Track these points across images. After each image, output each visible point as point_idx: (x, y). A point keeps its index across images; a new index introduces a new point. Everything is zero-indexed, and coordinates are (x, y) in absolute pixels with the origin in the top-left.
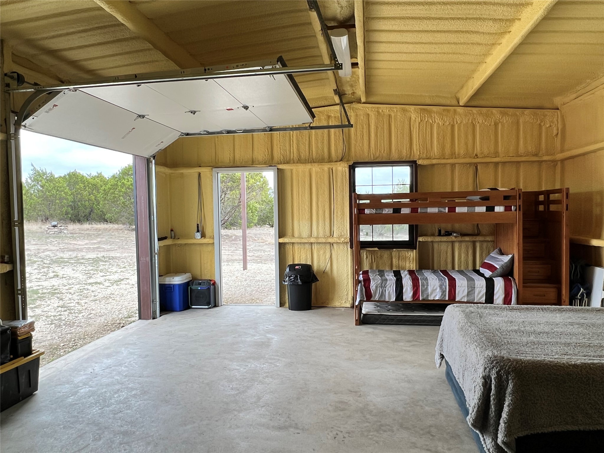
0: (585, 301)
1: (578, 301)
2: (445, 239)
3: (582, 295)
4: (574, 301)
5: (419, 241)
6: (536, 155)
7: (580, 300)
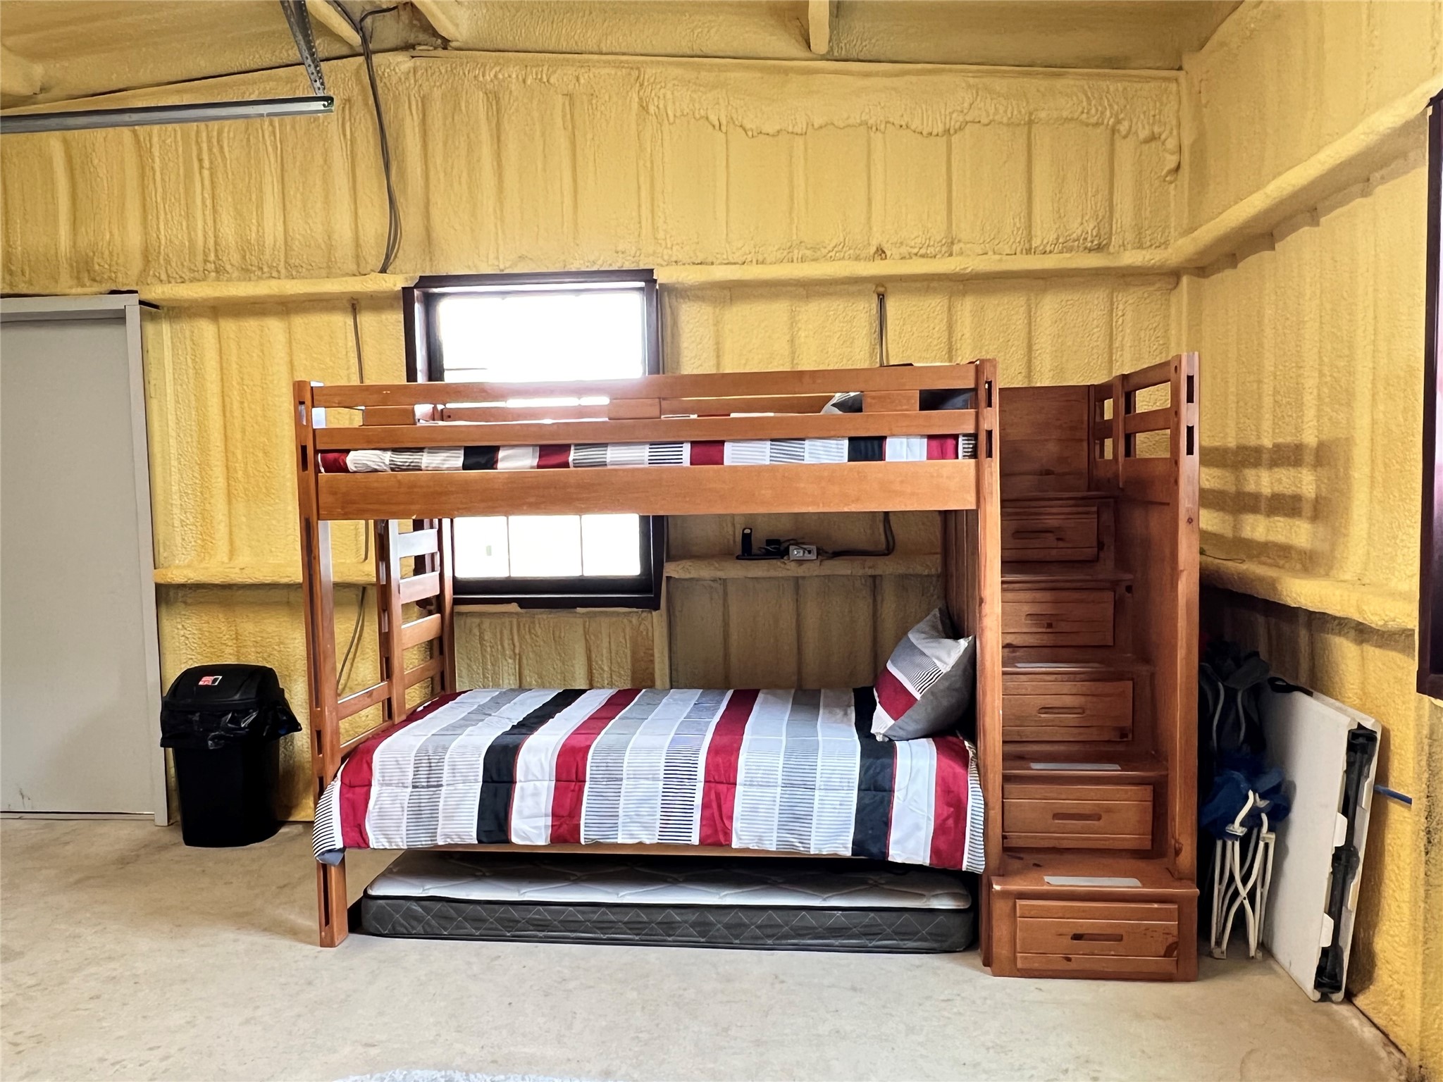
0: (1267, 846)
1: (1237, 844)
2: (759, 569)
3: (1254, 816)
4: (1219, 844)
5: (668, 578)
6: (1099, 248)
7: (1245, 842)
